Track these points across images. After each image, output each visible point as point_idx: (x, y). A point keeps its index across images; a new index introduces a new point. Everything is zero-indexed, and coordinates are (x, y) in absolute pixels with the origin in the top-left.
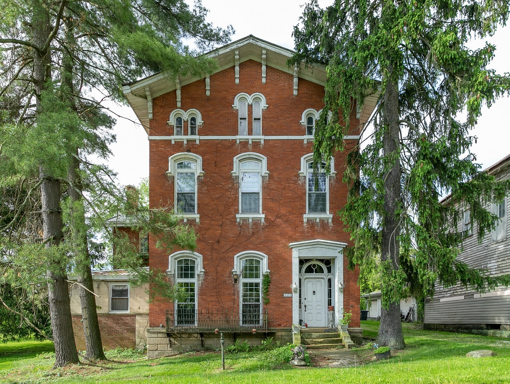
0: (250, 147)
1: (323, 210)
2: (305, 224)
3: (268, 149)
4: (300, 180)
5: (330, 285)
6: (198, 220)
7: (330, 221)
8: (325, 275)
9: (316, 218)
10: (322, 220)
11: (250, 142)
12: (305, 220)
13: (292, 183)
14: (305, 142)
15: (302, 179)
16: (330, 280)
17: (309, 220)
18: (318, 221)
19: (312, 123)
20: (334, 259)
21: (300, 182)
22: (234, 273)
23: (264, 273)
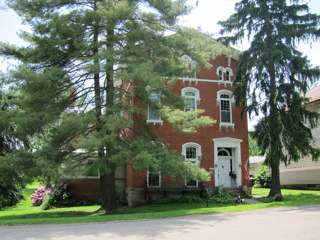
0: (190, 84)
1: (229, 121)
2: (220, 129)
3: (199, 86)
4: (217, 104)
5: (231, 163)
6: (162, 124)
7: (233, 127)
8: (229, 157)
9: (226, 125)
10: (229, 127)
11: (190, 82)
12: (220, 126)
13: (213, 105)
14: (219, 84)
15: (218, 103)
16: (231, 160)
17: (222, 127)
18: (227, 127)
19: (221, 74)
20: (234, 149)
21: (217, 105)
22: (182, 155)
23: (199, 156)
